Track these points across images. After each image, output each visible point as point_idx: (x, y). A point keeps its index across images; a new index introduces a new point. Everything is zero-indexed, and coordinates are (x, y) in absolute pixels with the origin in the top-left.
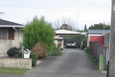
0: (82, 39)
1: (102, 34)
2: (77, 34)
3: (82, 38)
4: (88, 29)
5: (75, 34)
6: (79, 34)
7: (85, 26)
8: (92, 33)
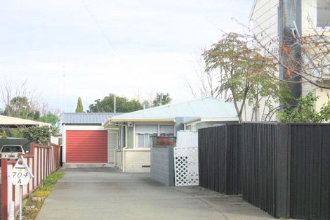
0: (38, 139)
1: (100, 124)
2: (27, 126)
3: (39, 135)
4: (88, 111)
5: (20, 126)
6: (31, 125)
7: (77, 102)
8: (75, 122)
